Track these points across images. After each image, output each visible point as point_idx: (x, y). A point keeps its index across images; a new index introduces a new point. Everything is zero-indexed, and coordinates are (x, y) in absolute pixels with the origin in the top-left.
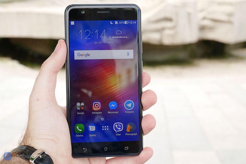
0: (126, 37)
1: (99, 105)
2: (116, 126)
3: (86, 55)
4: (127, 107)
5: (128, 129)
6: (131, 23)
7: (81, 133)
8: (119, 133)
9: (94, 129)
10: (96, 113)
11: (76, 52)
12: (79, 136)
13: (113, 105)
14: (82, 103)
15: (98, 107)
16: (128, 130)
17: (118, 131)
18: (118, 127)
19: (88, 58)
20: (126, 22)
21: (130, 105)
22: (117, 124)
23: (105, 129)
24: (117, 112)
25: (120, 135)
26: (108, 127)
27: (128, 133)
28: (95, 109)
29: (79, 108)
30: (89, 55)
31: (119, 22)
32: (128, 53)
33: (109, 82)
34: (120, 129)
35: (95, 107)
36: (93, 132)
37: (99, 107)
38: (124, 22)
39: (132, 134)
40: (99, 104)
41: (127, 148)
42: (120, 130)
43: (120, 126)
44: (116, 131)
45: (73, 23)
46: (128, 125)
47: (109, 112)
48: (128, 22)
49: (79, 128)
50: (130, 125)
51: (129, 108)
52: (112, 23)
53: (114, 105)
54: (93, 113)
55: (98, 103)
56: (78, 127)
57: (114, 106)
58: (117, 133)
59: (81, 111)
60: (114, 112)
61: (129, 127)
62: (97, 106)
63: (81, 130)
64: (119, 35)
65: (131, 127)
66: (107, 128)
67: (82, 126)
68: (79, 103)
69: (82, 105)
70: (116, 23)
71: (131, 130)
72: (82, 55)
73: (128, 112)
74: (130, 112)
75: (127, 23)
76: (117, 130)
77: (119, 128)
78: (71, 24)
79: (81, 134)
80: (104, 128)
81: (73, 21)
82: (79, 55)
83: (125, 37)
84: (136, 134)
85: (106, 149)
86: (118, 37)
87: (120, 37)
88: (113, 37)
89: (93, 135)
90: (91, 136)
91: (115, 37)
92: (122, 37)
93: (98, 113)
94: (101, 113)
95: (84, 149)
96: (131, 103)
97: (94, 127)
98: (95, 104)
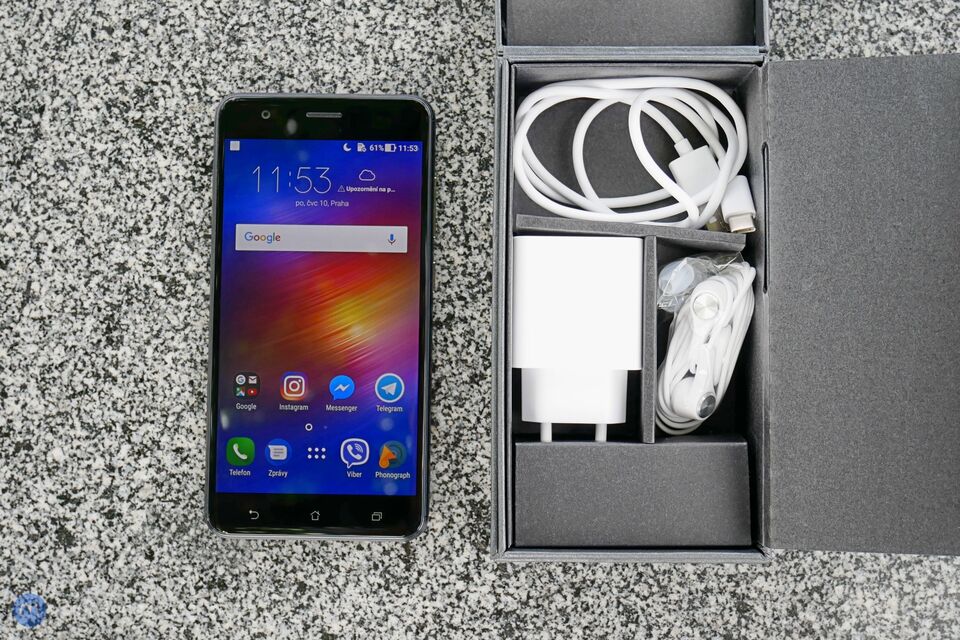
0: (389, 190)
1: (301, 384)
2: (350, 448)
3: (270, 238)
4: (382, 392)
6: (403, 149)
7: (244, 464)
8: (355, 469)
9: (283, 456)
10: (292, 408)
11: (241, 229)
12: (239, 473)
13: (342, 386)
14: (253, 377)
15: (297, 389)
16: (384, 463)
17: (354, 464)
18: (355, 451)
19: (275, 247)
20: (388, 148)
21: (391, 389)
22: (352, 443)
23: (317, 457)
24: (354, 408)
25: (359, 475)
26: (324, 450)
27: (383, 471)
28: (289, 396)
29: (241, 392)
30: (277, 238)
31: (367, 147)
32: (392, 236)
33: (333, 318)
34: (359, 457)
35: (289, 391)
36: (279, 466)
37: (299, 392)
38: (384, 147)
39: (396, 476)
40: (300, 381)
41: (379, 515)
42: (361, 460)
43: (359, 448)
44: (347, 462)
45: (235, 146)
46: (385, 447)
47: (329, 408)
48: (395, 148)
49: (239, 450)
50: (390, 447)
51: (389, 396)
52: (348, 147)
53: (344, 386)
54: (281, 407)
55: (297, 380)
56: (235, 447)
57: (343, 389)
58: (349, 470)
59: (246, 400)
60: (343, 408)
61: (386, 454)
62: (294, 386)
63: (244, 457)
64: (368, 185)
65: (393, 453)
66: (320, 453)
67: (249, 443)
68: (244, 378)
69: (251, 382)
70: (361, 147)
71: (392, 461)
72: (257, 238)
73: (386, 409)
74: (390, 410)
75: (392, 149)
76: (351, 459)
77: (358, 455)
78: (229, 149)
79: (246, 469)
80: (313, 453)
81: (235, 139)
82: (250, 237)
83: (384, 190)
84: (408, 475)
85: (315, 517)
86: (363, 189)
87: (371, 189)
88: (351, 189)
89: (280, 474)
90: (273, 474)
91: (355, 189)
92: (376, 190)
93: (295, 408)
94: (306, 408)
95: (251, 512)
96: (395, 384)
97: (285, 448)
98: (289, 381)
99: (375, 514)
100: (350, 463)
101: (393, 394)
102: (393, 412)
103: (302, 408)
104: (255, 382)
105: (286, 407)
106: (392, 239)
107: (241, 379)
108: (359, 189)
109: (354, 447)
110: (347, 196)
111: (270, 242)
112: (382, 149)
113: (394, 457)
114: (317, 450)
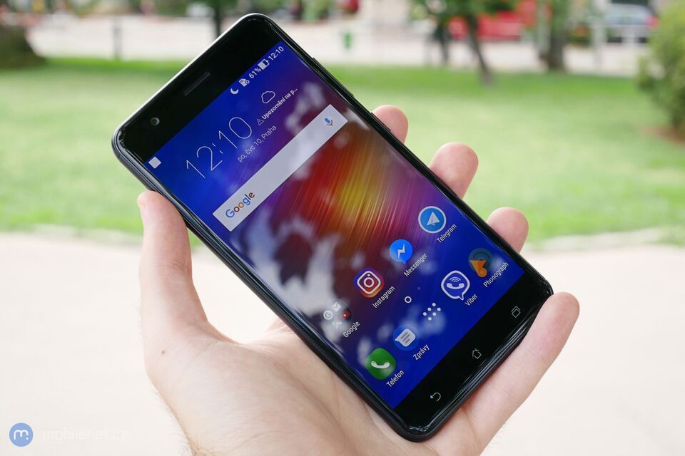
0: (292, 92)
1: (371, 276)
2: (449, 286)
3: (246, 201)
4: (431, 228)
6: (273, 57)
7: (393, 369)
8: (468, 295)
9: (412, 337)
10: (383, 298)
11: (219, 214)
12: (395, 380)
14: (335, 305)
15: (373, 283)
16: (482, 273)
17: (463, 293)
18: (456, 284)
20: (262, 66)
21: (434, 219)
22: (448, 281)
24: (424, 257)
25: (474, 297)
28: (372, 293)
30: (251, 195)
31: (248, 78)
32: (326, 120)
34: (462, 286)
35: (369, 290)
36: (416, 346)
37: (376, 283)
38: (259, 68)
39: (499, 273)
40: (369, 275)
41: (516, 309)
42: (465, 286)
43: (455, 279)
44: (458, 297)
45: (155, 162)
46: (470, 261)
47: (407, 273)
48: (267, 61)
49: (378, 364)
50: (474, 258)
51: (438, 226)
52: (235, 90)
54: (376, 305)
55: (366, 276)
56: (373, 364)
57: (403, 251)
58: (465, 300)
60: (417, 264)
61: (477, 265)
62: (369, 283)
64: (274, 102)
65: (481, 260)
66: (434, 309)
67: (379, 352)
68: (329, 312)
69: (337, 309)
72: (237, 209)
73: (445, 236)
74: (448, 234)
75: (265, 63)
76: (458, 292)
77: (460, 285)
78: (155, 167)
79: (397, 371)
80: (430, 314)
81: (150, 158)
83: (289, 95)
84: (505, 265)
85: (478, 355)
86: (275, 108)
87: (280, 103)
88: (267, 116)
89: (423, 351)
90: (418, 356)
91: (270, 113)
92: (284, 100)
93: (386, 296)
94: (392, 288)
95: (432, 397)
96: (433, 213)
97: (408, 331)
98: (361, 282)
99: (513, 312)
100: (461, 296)
101: (438, 221)
102: (451, 233)
103: (390, 292)
104: (340, 306)
105: (379, 302)
106: (329, 122)
107: (328, 315)
108: (272, 111)
109: (451, 282)
110: (269, 123)
111: (248, 203)
112: (260, 70)
113: (484, 262)
114: (429, 309)
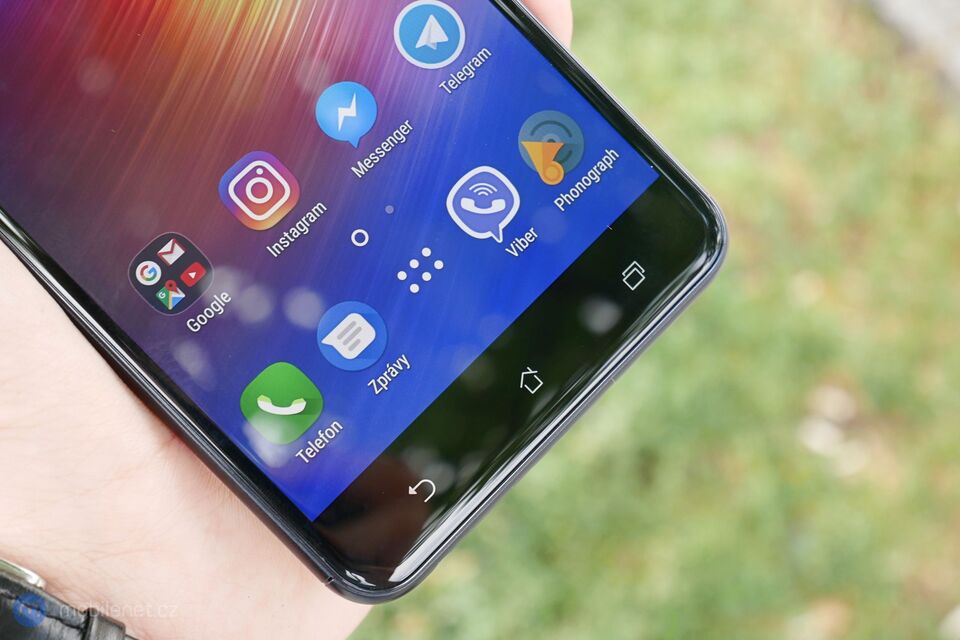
1: (267, 174)
2: (468, 204)
4: (427, 54)
5: (545, 168)
8: (515, 230)
9: (367, 334)
10: (296, 232)
12: (318, 444)
13: (344, 110)
14: (167, 248)
15: (270, 192)
16: (552, 174)
17: (502, 225)
18: (482, 202)
22: (464, 192)
24: (404, 129)
25: (530, 236)
26: (426, 252)
27: (563, 187)
28: (266, 219)
29: (173, 295)
34: (498, 205)
35: (259, 209)
36: (377, 357)
37: (279, 190)
39: (594, 175)
40: (260, 171)
41: (635, 268)
42: (506, 207)
43: (483, 189)
44: (488, 235)
46: (523, 143)
47: (360, 169)
49: (275, 403)
50: (533, 135)
51: (443, 49)
54: (275, 250)
55: (252, 174)
56: (265, 404)
57: (352, 112)
58: (506, 244)
60: (386, 146)
61: (540, 153)
62: (259, 190)
63: (298, 406)
65: (551, 141)
67: (280, 372)
68: (151, 264)
69: (171, 259)
71: (561, 158)
73: (460, 76)
74: (469, 70)
76: (490, 221)
77: (495, 203)
79: (321, 425)
80: (415, 276)
84: (611, 155)
85: (534, 384)
89: (393, 371)
90: (381, 383)
93: (302, 227)
94: (319, 208)
95: (412, 491)
96: (433, 18)
97: (355, 319)
98: (240, 190)
99: (626, 275)
100: (496, 230)
101: (445, 39)
102: (477, 71)
103: (312, 216)
104: (179, 252)
105: (284, 242)
107: (148, 273)
109: (471, 195)
113: (558, 145)
114: (414, 264)
